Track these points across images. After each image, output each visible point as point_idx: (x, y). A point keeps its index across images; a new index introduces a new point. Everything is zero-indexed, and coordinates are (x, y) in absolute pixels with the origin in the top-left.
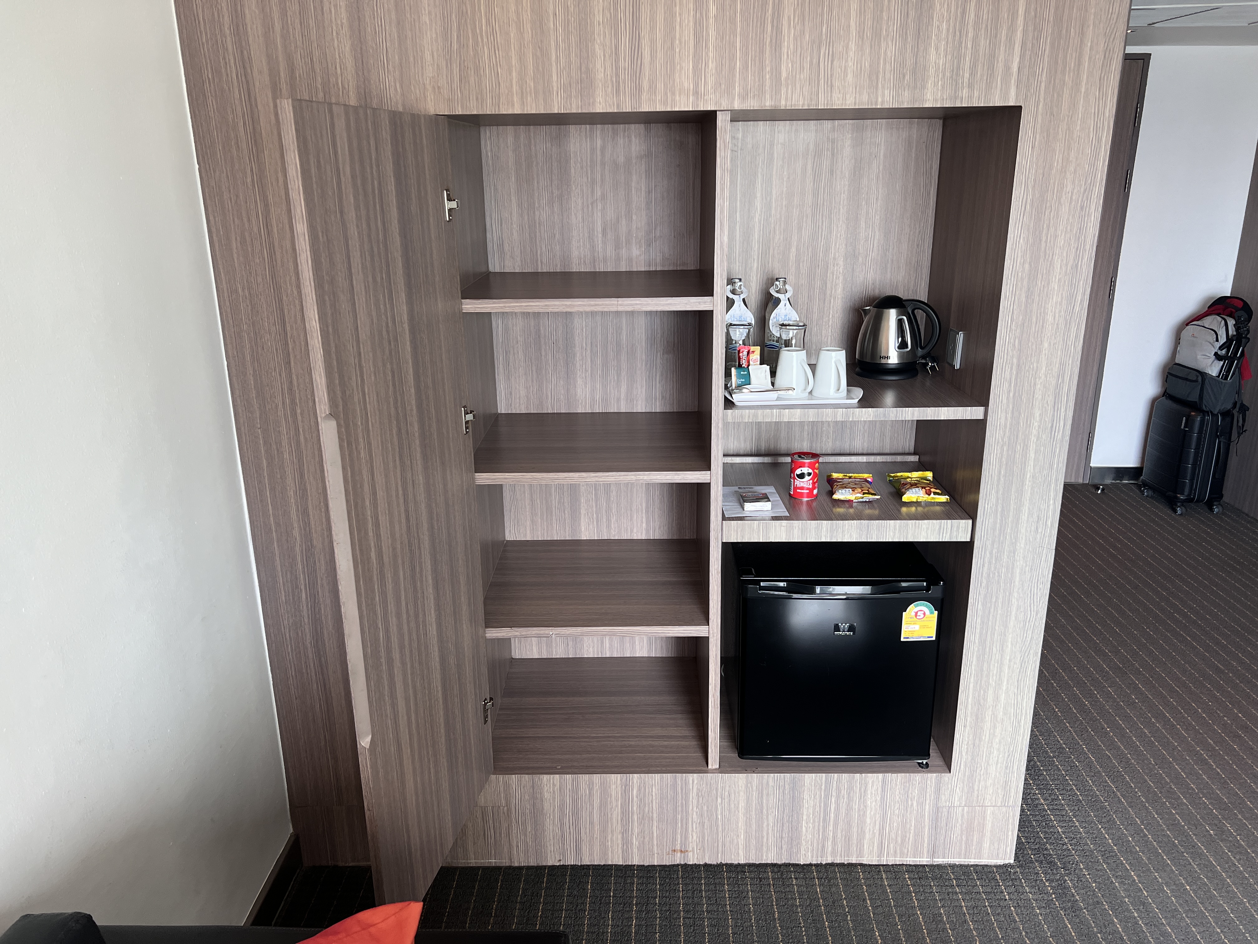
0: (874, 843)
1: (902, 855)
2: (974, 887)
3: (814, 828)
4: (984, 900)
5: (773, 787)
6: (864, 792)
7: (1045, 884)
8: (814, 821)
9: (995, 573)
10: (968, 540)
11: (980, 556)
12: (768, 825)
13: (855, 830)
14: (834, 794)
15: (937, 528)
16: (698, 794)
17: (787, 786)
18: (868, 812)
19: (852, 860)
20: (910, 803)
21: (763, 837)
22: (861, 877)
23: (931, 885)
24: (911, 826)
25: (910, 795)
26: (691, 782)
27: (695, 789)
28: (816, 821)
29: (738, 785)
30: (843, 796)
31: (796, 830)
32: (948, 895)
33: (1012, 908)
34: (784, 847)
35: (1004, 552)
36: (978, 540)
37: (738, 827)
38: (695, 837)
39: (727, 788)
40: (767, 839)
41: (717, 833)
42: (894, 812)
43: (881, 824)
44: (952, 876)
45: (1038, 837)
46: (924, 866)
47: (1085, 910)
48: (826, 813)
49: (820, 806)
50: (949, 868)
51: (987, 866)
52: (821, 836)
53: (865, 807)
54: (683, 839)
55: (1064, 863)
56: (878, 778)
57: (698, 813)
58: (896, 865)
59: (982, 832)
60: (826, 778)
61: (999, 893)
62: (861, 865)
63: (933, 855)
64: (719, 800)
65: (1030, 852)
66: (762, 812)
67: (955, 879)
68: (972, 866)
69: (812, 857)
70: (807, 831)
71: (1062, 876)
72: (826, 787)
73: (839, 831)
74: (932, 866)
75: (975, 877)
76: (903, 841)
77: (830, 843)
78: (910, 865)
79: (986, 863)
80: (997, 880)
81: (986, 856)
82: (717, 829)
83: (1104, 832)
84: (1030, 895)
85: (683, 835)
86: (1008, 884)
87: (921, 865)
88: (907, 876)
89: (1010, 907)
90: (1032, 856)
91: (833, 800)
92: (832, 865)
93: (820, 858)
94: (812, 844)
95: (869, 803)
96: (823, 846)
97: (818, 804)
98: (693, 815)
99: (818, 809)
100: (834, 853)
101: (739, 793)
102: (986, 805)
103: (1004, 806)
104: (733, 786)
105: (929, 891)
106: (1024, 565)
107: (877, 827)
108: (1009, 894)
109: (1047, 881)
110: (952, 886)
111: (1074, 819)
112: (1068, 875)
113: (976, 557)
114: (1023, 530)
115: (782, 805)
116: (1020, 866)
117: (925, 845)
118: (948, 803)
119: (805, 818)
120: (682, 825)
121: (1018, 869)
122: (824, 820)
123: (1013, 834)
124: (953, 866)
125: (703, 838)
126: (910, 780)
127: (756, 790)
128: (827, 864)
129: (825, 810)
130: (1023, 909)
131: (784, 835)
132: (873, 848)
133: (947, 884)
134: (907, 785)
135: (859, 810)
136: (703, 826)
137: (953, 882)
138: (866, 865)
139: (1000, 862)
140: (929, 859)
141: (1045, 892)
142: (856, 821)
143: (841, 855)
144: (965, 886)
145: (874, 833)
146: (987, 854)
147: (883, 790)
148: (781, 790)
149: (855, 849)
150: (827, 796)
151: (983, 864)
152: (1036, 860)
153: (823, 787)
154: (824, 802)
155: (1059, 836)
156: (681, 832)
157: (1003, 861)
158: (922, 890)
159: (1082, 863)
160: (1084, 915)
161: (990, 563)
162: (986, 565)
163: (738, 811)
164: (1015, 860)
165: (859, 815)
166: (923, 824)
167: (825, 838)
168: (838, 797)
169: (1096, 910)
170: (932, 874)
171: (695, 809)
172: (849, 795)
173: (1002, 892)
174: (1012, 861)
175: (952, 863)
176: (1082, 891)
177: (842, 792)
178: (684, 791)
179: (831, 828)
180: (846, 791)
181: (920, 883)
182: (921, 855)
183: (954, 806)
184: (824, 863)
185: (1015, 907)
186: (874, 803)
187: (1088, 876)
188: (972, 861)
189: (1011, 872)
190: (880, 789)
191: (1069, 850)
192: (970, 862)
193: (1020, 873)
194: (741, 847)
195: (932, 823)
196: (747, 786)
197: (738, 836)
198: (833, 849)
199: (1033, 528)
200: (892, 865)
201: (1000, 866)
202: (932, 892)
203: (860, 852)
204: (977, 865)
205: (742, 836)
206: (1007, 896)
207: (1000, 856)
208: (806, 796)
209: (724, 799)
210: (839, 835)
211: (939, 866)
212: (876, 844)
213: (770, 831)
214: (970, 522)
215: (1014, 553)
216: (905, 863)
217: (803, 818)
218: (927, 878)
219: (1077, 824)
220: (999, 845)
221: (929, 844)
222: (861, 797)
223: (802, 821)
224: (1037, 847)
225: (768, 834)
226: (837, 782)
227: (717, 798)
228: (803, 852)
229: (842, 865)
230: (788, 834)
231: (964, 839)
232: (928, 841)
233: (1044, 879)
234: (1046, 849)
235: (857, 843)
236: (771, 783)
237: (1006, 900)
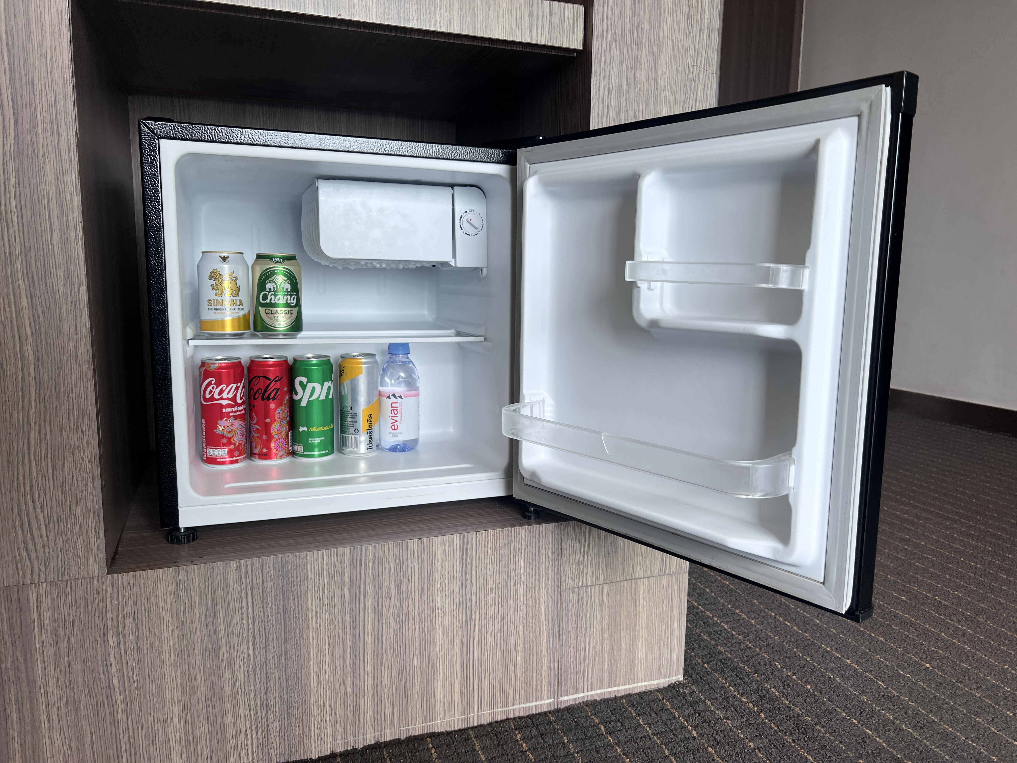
0: (453, 686)
1: (505, 701)
2: (635, 728)
3: (334, 672)
4: (659, 746)
5: (240, 592)
6: (429, 578)
7: (742, 702)
8: (333, 656)
9: (628, 111)
10: (580, 47)
11: (602, 72)
12: (234, 682)
13: (416, 663)
14: (370, 590)
15: (527, 15)
16: (55, 635)
17: (269, 586)
18: (439, 620)
19: (414, 729)
20: (512, 588)
21: (224, 713)
22: (435, 756)
23: (564, 743)
24: (517, 637)
25: (512, 574)
26: (33, 604)
27: (46, 622)
28: (338, 656)
29: (156, 598)
30: (388, 593)
31: (297, 684)
32: (598, 752)
33: (710, 749)
34: (275, 726)
35: (640, 69)
36: (597, 37)
37: (164, 698)
38: (58, 743)
39: (130, 610)
40: (235, 717)
41: (114, 723)
42: (486, 614)
43: (465, 641)
44: (596, 720)
45: (701, 640)
46: (545, 714)
47: (818, 727)
48: (356, 637)
49: (344, 623)
50: (587, 708)
51: (645, 693)
52: (349, 690)
53: (433, 609)
54: (29, 752)
55: (753, 665)
56: (452, 544)
57: (61, 679)
58: (496, 722)
59: (634, 630)
60: (352, 558)
61: (679, 731)
62: (434, 735)
63: (558, 692)
64: (112, 641)
65: (700, 661)
66: (217, 655)
67: (603, 724)
68: (622, 697)
69: (335, 738)
70: (319, 683)
71: (759, 684)
72: (352, 576)
73: (385, 671)
74: (558, 711)
75: (633, 712)
76: (505, 669)
77: (369, 702)
78: (521, 718)
79: (643, 689)
80: (668, 709)
81: (641, 675)
82: (112, 714)
83: (781, 619)
84: (729, 722)
85: (28, 740)
86: (687, 712)
87: (540, 714)
88: (519, 736)
89: (706, 749)
90: (706, 665)
91: (369, 603)
92: (377, 746)
93: (351, 739)
94: (333, 711)
95: (439, 600)
96: (356, 711)
97: (338, 618)
98: (46, 686)
99: (338, 629)
100: (377, 721)
101: (159, 616)
102: (637, 576)
103: (665, 574)
104: (145, 601)
105: (562, 754)
106: (673, 99)
107: (457, 649)
108: (695, 727)
109: (742, 695)
110: (599, 736)
111: (737, 611)
112: (768, 680)
113: (596, 73)
114: (668, 29)
115: (262, 629)
116: (695, 682)
117: (545, 673)
118: (576, 581)
119: (313, 653)
120: (21, 719)
121: (694, 687)
122: (354, 652)
123: (679, 626)
124: (592, 704)
125: (80, 740)
126: (509, 542)
127: (201, 605)
128: (365, 748)
129: (354, 627)
130: (726, 747)
131: (271, 702)
132: (453, 695)
133: (590, 734)
134: (506, 552)
135: (421, 620)
136: (77, 710)
137: (599, 729)
138: (442, 733)
139: (662, 682)
140: (552, 700)
141: (747, 711)
142: (417, 644)
143: (392, 721)
144: (620, 730)
145: (452, 665)
146: (643, 672)
147: (464, 569)
148: (257, 598)
149: (418, 704)
150: (355, 598)
151: (638, 691)
152: (713, 670)
153: (347, 577)
154: (351, 609)
155: (729, 634)
156: (19, 734)
157: (667, 679)
158: (550, 754)
159: (776, 661)
160: (821, 734)
161: (620, 88)
162: (613, 93)
163: (162, 661)
164: (684, 676)
165: (422, 630)
166: (538, 629)
167: (358, 693)
168: (378, 595)
169: (833, 723)
170: (562, 724)
171: (51, 670)
172: (399, 587)
173: (683, 727)
174: (680, 678)
175: (590, 699)
176: (799, 699)
177: (386, 583)
178: (17, 630)
179: (369, 668)
180: (392, 579)
181: (545, 742)
182: (539, 694)
183: (587, 586)
184: (360, 746)
185: (712, 746)
186: (448, 600)
187: (794, 677)
188: (621, 689)
189: (684, 693)
190: (457, 568)
191: (750, 648)
192: (618, 691)
193: (700, 692)
194: (175, 745)
195: (553, 625)
196: (177, 595)
197: (165, 721)
198: (377, 712)
199: (682, 27)
200: (490, 724)
201: (664, 688)
202: (568, 755)
203: (428, 709)
204: (630, 695)
205: (176, 720)
206: (694, 732)
207: (663, 671)
208: (312, 603)
209: (124, 636)
210: (386, 680)
211: (570, 709)
212: (457, 688)
213: (239, 697)
214: (581, 8)
215: (656, 73)
216: (511, 716)
217: (309, 653)
218: (554, 732)
219: (744, 616)
220: (660, 650)
221: (549, 669)
222: (423, 589)
223: (309, 660)
224: (705, 652)
225: (235, 704)
226: (373, 563)
227: (105, 636)
228: (314, 731)
229: (396, 743)
230: (280, 696)
231: (607, 648)
232: (549, 662)
233: (736, 693)
234: (720, 653)
235: (422, 691)
236: (234, 583)
237: (694, 738)
